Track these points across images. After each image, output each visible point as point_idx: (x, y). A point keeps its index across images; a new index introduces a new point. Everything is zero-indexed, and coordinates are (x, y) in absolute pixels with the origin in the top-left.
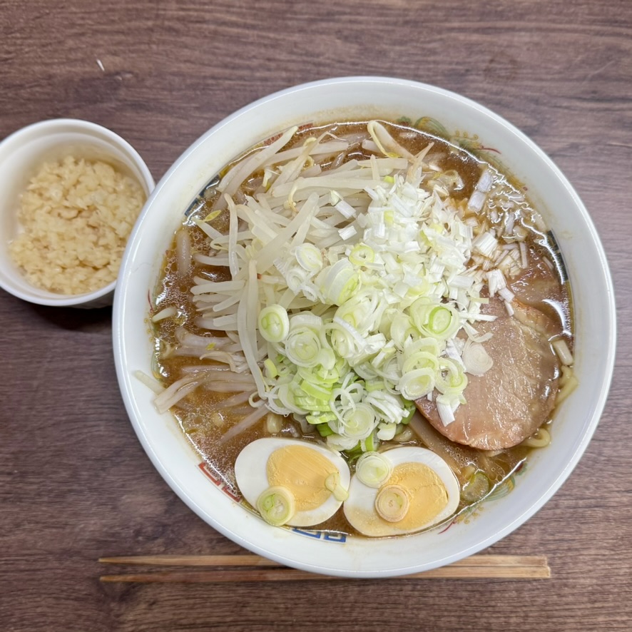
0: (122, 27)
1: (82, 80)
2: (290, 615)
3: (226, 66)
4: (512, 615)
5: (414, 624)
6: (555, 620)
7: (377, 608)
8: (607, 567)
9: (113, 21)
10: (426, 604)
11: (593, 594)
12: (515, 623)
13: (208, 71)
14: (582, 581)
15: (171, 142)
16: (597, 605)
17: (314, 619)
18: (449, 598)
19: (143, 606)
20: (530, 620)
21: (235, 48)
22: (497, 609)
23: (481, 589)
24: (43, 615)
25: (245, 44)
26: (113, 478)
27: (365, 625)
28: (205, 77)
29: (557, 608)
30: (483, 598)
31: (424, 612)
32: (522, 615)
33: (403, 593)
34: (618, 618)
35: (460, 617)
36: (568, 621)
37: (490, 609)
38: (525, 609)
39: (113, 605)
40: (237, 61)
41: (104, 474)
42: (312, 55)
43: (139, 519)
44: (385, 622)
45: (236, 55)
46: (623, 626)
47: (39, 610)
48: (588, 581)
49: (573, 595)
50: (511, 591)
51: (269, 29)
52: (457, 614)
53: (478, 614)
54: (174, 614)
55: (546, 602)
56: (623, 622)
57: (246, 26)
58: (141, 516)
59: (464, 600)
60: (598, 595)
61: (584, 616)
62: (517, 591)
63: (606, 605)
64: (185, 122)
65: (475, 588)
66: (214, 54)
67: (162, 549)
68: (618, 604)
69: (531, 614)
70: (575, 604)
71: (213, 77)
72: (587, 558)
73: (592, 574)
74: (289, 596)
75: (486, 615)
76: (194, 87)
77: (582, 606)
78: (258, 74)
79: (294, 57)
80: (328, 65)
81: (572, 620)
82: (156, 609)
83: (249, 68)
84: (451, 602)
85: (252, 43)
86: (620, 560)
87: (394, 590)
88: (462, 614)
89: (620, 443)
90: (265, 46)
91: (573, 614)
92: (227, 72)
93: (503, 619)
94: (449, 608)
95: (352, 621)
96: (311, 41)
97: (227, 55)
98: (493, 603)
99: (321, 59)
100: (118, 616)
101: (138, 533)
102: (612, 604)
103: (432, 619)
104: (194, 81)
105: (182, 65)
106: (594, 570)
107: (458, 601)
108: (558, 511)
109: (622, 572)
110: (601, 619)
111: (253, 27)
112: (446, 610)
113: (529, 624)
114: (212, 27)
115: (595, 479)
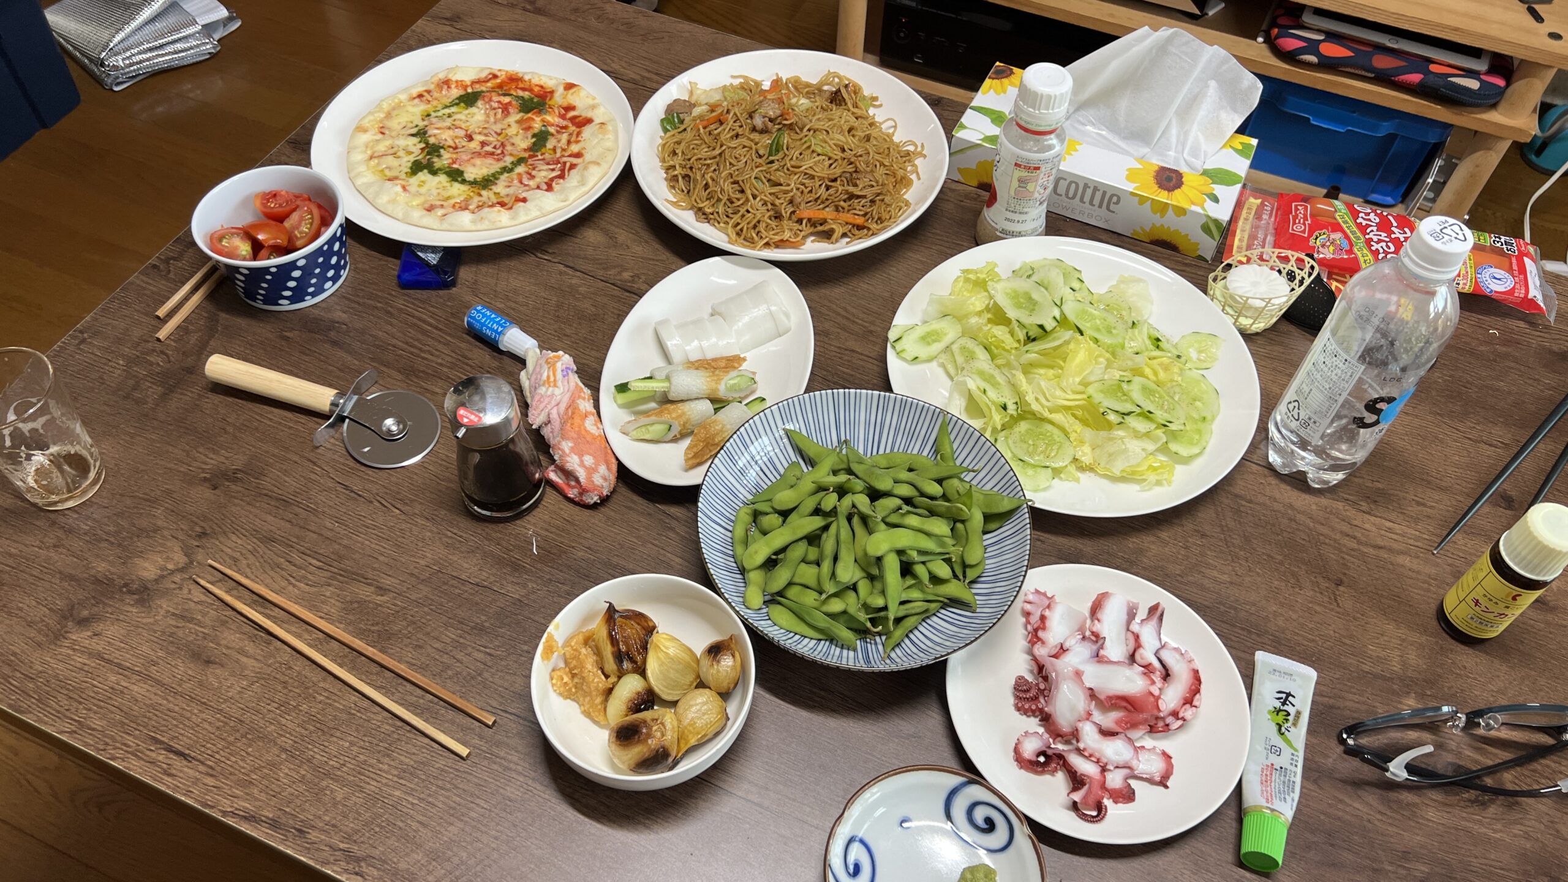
0: (361, 301)
1: (314, 318)
2: (180, 685)
3: (407, 343)
4: (335, 759)
5: (260, 732)
6: (363, 777)
7: (243, 709)
8: (429, 757)
9: (358, 296)
10: (279, 723)
11: (405, 772)
12: (332, 766)
13: (395, 342)
14: (402, 758)
15: (340, 370)
16: (401, 781)
17: (194, 696)
18: (299, 725)
19: (89, 633)
20: (345, 769)
21: (420, 336)
22: (327, 750)
23: (326, 730)
24: (21, 609)
25: (429, 336)
26: (139, 544)
27: (225, 717)
28: (389, 344)
29: (371, 769)
30: (322, 738)
31: (273, 727)
32: (342, 762)
33: (269, 707)
34: (410, 799)
35: (295, 742)
36: (372, 783)
37: (322, 747)
38: (347, 759)
39: (70, 624)
40: (416, 343)
41: (136, 539)
42: (466, 357)
43: (134, 577)
44: (241, 721)
45: (417, 340)
46: (410, 806)
47: (21, 605)
48: (407, 760)
49: (389, 765)
50: (346, 741)
51: (449, 335)
52: (296, 740)
53: (310, 747)
54: (104, 648)
55: (365, 761)
56: (412, 804)
57: (436, 328)
58: (137, 576)
59: (306, 732)
60: (408, 775)
61: (386, 785)
62: (350, 743)
63: (408, 784)
64: (357, 362)
65: (323, 727)
66: (405, 335)
67: (132, 603)
68: (418, 788)
69: (349, 765)
70: (386, 773)
71: (394, 346)
72: (419, 743)
73: (413, 757)
74: (190, 672)
75: (316, 750)
76: (378, 347)
77: (390, 777)
78: (423, 355)
79: (453, 355)
80: (471, 366)
81: (375, 783)
82: (95, 639)
83: (420, 349)
84: (297, 729)
85: (432, 338)
86: (441, 755)
87: (264, 702)
88: (299, 741)
89: (500, 674)
90: (440, 342)
91: (379, 779)
92: (405, 346)
93: (325, 759)
94: (294, 733)
95: (218, 710)
96: (471, 351)
97: (412, 338)
98: (326, 744)
99: (470, 362)
100: (67, 632)
101: (126, 585)
102: (412, 786)
103: (275, 735)
104: (381, 343)
105: (380, 333)
106: (418, 755)
107: (303, 731)
108: (421, 701)
109: (437, 765)
110: (397, 793)
111: (440, 330)
112: (290, 733)
113: (342, 771)
114: (415, 321)
115: (464, 690)
